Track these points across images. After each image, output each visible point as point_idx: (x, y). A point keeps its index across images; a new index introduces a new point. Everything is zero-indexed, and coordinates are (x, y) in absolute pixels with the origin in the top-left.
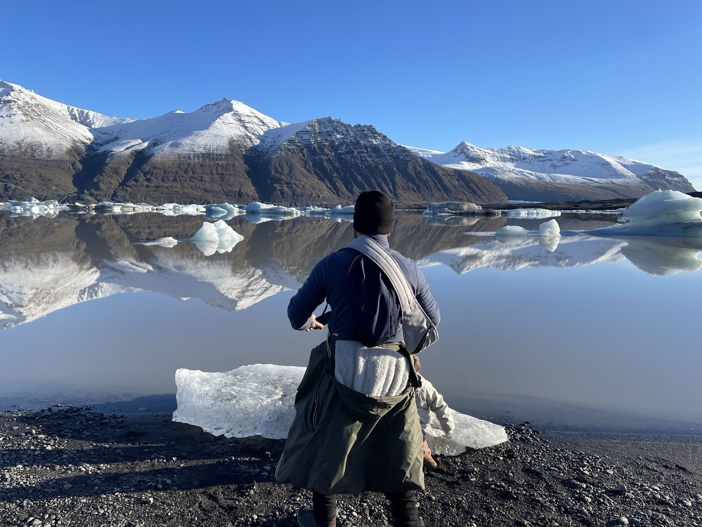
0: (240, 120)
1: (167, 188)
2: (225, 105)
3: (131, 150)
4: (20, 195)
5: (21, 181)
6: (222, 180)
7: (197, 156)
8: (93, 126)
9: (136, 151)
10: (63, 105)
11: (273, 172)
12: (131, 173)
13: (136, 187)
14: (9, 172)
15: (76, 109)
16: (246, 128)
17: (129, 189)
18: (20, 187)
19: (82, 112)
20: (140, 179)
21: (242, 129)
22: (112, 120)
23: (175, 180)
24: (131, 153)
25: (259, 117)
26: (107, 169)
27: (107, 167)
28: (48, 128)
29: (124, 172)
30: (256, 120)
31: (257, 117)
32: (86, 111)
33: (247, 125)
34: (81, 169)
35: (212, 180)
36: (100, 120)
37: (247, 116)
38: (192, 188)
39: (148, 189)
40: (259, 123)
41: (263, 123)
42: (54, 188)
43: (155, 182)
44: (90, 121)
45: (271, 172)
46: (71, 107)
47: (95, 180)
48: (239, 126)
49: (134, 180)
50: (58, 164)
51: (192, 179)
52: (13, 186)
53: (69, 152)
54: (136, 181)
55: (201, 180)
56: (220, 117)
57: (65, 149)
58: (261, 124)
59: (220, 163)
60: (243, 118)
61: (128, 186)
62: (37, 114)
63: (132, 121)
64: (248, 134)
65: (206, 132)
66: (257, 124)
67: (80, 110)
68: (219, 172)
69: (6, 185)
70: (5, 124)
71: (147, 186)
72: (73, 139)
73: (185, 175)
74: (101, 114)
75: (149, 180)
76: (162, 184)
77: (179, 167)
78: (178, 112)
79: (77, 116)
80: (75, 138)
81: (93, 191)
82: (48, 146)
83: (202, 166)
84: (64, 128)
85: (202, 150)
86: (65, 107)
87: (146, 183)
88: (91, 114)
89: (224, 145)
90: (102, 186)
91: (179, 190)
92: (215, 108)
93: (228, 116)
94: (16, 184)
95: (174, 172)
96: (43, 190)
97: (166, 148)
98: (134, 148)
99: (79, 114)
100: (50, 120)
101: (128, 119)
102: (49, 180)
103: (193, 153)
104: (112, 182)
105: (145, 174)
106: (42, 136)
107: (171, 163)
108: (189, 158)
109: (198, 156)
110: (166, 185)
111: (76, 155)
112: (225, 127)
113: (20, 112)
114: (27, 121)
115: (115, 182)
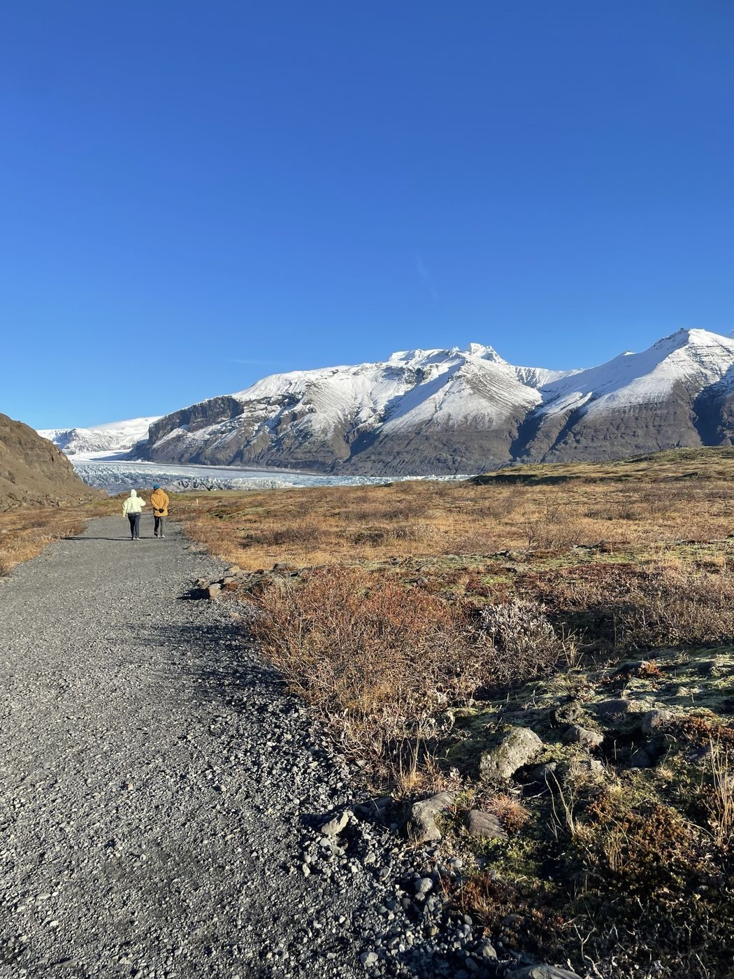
0: (696, 355)
1: (595, 448)
2: (682, 336)
3: (565, 410)
4: (464, 466)
5: (465, 453)
6: (659, 432)
7: (633, 408)
8: (539, 385)
9: (571, 411)
10: (511, 366)
11: (725, 416)
12: (562, 436)
13: (564, 450)
14: (456, 446)
15: (523, 368)
16: (702, 363)
17: (557, 452)
18: (464, 459)
19: (529, 371)
20: (570, 441)
21: (696, 366)
22: (558, 375)
23: (605, 438)
24: (565, 414)
25: (724, 345)
26: (539, 434)
27: (539, 432)
28: (491, 399)
29: (555, 434)
30: (718, 351)
31: (721, 346)
32: (533, 369)
33: (704, 359)
34: (517, 438)
35: (647, 435)
36: (545, 376)
37: (707, 347)
38: (622, 445)
39: (576, 451)
40: (722, 354)
41: (729, 351)
42: (491, 458)
43: (583, 441)
44: (536, 380)
45: (722, 416)
46: (519, 368)
47: (527, 447)
48: (693, 363)
49: (564, 443)
50: (497, 434)
51: (624, 436)
52: (459, 459)
53: (508, 420)
54: (566, 443)
55: (634, 435)
56: (670, 356)
57: (504, 418)
58: (726, 353)
59: (659, 412)
60: (699, 352)
61: (557, 450)
62: (484, 384)
63: (578, 372)
64: (703, 370)
65: (648, 378)
66: (718, 356)
67: (527, 368)
68: (656, 424)
69: (453, 458)
70: (456, 400)
71: (576, 448)
72: (514, 405)
73: (616, 432)
74: (547, 370)
75: (578, 441)
76: (591, 444)
77: (611, 424)
78: (628, 353)
79: (524, 376)
80: (516, 404)
81: (525, 458)
82: (490, 416)
83: (637, 419)
84: (506, 394)
85: (640, 400)
86: (513, 368)
87: (575, 444)
88: (538, 371)
89: (668, 390)
90: (533, 452)
91: (608, 449)
92: (670, 343)
93: (681, 353)
94: (462, 457)
95: (605, 429)
96: (482, 461)
97: (601, 403)
98: (569, 408)
99: (526, 374)
100: (494, 389)
101: (574, 371)
102: (488, 450)
103: (629, 404)
104: (542, 447)
105: (575, 435)
106: (485, 408)
107: (603, 420)
108: (624, 412)
109: (635, 407)
110: (595, 445)
111: (513, 422)
112: (673, 367)
113: (469, 386)
114: (474, 394)
115: (545, 446)
